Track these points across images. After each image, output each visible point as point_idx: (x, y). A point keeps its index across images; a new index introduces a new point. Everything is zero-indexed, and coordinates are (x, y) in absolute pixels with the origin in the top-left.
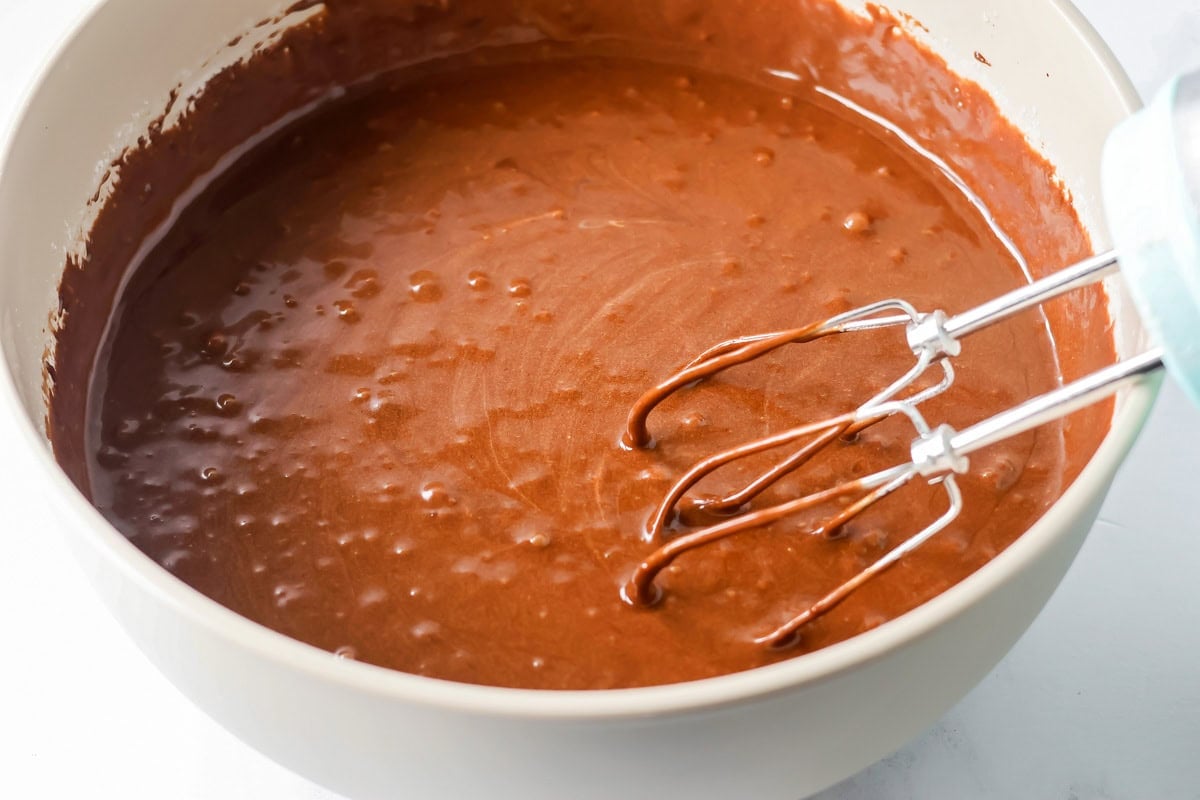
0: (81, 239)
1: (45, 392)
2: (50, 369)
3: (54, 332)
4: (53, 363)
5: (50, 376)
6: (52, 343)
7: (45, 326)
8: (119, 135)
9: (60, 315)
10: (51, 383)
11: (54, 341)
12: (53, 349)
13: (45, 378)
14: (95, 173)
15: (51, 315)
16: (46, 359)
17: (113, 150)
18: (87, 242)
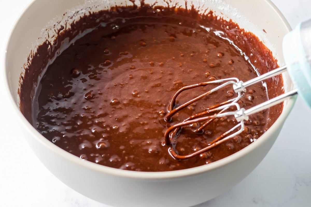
0: (36, 47)
1: (20, 83)
2: (22, 77)
3: (25, 69)
4: (23, 76)
5: (22, 79)
6: (24, 72)
7: (23, 67)
8: (49, 23)
9: (27, 65)
10: (22, 81)
11: (25, 71)
12: (24, 73)
13: (20, 79)
14: (41, 32)
15: (24, 64)
16: (21, 75)
17: (47, 27)
18: (37, 48)
